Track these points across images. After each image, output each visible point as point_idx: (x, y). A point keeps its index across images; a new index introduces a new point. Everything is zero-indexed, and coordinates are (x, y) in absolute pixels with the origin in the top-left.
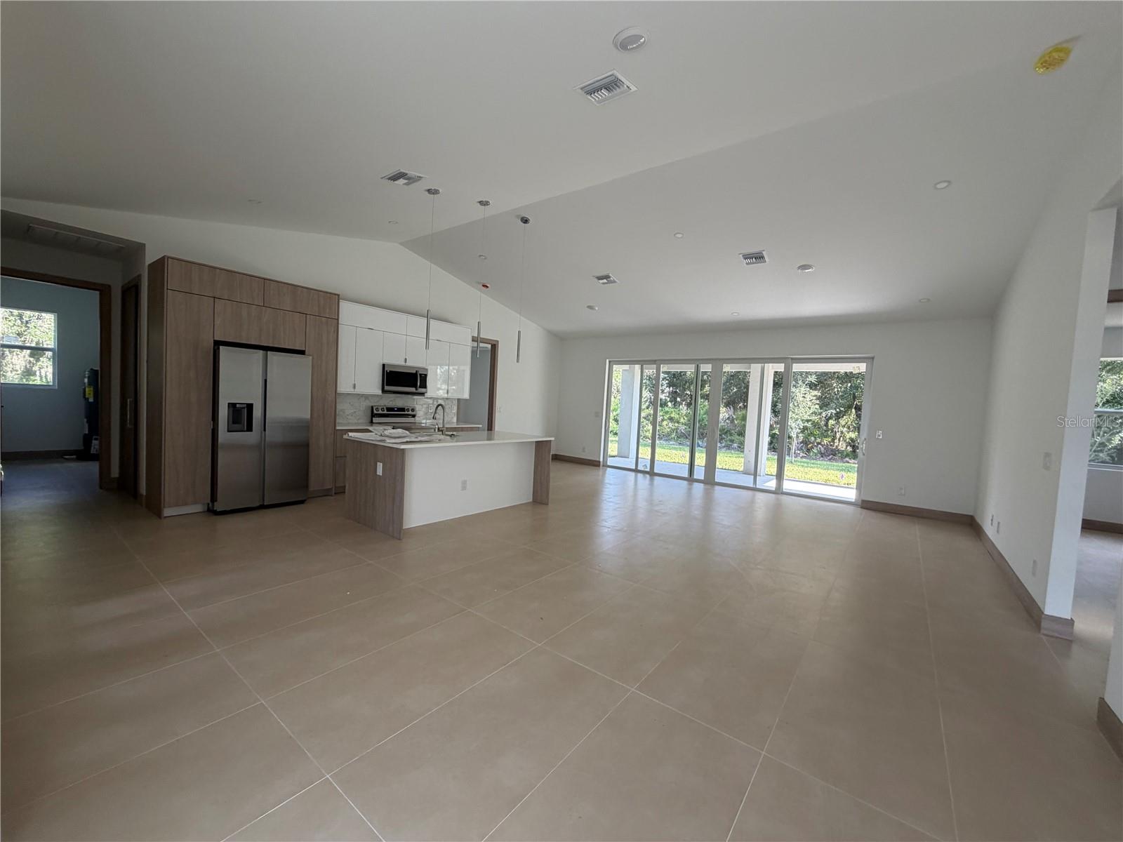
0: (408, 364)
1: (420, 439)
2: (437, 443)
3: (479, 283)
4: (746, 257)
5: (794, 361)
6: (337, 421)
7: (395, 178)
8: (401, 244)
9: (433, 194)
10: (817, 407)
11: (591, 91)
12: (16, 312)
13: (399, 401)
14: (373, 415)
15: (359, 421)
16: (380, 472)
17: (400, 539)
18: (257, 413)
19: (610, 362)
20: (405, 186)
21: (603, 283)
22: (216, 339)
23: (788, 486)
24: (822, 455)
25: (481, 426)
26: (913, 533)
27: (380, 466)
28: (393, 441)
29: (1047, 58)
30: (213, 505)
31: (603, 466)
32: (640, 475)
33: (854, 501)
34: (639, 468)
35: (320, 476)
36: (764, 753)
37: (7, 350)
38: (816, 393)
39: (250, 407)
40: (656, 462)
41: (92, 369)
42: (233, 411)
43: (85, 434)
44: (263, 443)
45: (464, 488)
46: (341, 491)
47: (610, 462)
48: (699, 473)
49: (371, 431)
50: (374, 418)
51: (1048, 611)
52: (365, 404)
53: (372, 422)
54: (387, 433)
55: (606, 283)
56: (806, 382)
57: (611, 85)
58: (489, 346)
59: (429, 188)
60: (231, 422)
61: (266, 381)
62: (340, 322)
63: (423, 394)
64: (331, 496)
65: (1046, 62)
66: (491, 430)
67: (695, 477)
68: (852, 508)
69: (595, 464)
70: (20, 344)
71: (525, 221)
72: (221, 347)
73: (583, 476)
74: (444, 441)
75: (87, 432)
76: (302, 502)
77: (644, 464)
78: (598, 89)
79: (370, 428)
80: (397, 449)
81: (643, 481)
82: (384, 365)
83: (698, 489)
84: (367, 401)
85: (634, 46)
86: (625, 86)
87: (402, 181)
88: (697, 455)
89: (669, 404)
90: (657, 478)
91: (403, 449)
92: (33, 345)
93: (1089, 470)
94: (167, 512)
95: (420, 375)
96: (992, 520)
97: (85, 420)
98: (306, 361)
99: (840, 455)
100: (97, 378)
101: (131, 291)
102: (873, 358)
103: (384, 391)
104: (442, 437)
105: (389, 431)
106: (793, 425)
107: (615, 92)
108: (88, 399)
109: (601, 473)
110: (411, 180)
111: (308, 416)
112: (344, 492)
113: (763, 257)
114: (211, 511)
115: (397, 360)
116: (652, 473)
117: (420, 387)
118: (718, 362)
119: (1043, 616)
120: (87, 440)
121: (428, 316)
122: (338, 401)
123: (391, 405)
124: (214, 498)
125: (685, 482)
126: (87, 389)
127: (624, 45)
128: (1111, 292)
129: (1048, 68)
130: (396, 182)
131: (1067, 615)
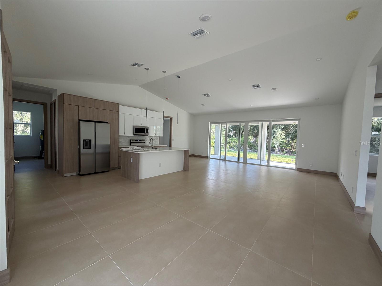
0: (142, 125)
1: (145, 150)
2: (150, 151)
3: (166, 98)
4: (254, 86)
5: (273, 121)
6: (119, 145)
7: (134, 65)
8: (139, 86)
9: (147, 69)
10: (284, 136)
11: (194, 34)
12: (20, 112)
13: (139, 138)
14: (131, 143)
15: (127, 145)
16: (132, 161)
17: (138, 183)
18: (93, 143)
19: (210, 123)
20: (138, 67)
21: (206, 97)
22: (79, 119)
23: (271, 164)
24: (287, 153)
25: (167, 145)
26: (315, 179)
27: (132, 159)
28: (136, 151)
29: (350, 15)
30: (79, 172)
31: (209, 158)
32: (221, 161)
33: (294, 168)
34: (221, 159)
35: (113, 163)
36: (250, 250)
37: (17, 124)
38: (284, 132)
39: (90, 141)
40: (226, 157)
41: (42, 130)
42: (85, 142)
43: (41, 151)
44: (95, 153)
45: (160, 166)
46: (120, 168)
47: (211, 157)
48: (241, 160)
49: (129, 148)
50: (131, 144)
51: (357, 205)
53: (131, 145)
54: (134, 148)
55: (207, 97)
56: (280, 128)
57: (201, 32)
58: (170, 119)
59: (145, 68)
60: (84, 146)
61: (95, 132)
62: (119, 112)
63: (147, 135)
64: (118, 169)
65: (350, 16)
66: (171, 147)
67: (240, 161)
68: (294, 171)
69: (206, 157)
70: (21, 122)
71: (179, 77)
72: (81, 122)
73: (201, 161)
74: (153, 150)
75: (41, 150)
76: (108, 171)
77: (223, 157)
78: (197, 34)
79: (129, 147)
80: (137, 153)
81: (222, 163)
82: (134, 126)
83: (241, 165)
84: (129, 138)
85: (207, 19)
86: (205, 32)
87: (136, 66)
88: (240, 154)
89: (234, 137)
90: (227, 162)
91: (139, 153)
92: (25, 123)
93: (369, 156)
94: (65, 175)
95: (146, 129)
96: (341, 174)
97: (41, 146)
98: (108, 125)
99: (293, 153)
100: (44, 133)
101: (53, 105)
102: (300, 119)
103: (134, 135)
104: (152, 149)
105: (135, 148)
106: (276, 143)
107: (202, 34)
108: (41, 139)
109: (208, 160)
110: (139, 65)
111: (109, 144)
112: (121, 168)
113: (259, 86)
114: (79, 175)
115: (138, 124)
116: (225, 160)
117: (146, 133)
118: (247, 122)
119: (355, 206)
120: (41, 153)
121: (147, 109)
122: (119, 138)
123: (137, 139)
124: (79, 170)
125: (237, 163)
126: (41, 136)
127: (203, 20)
128: (376, 95)
129: (350, 19)
130: (134, 66)
131: (363, 205)
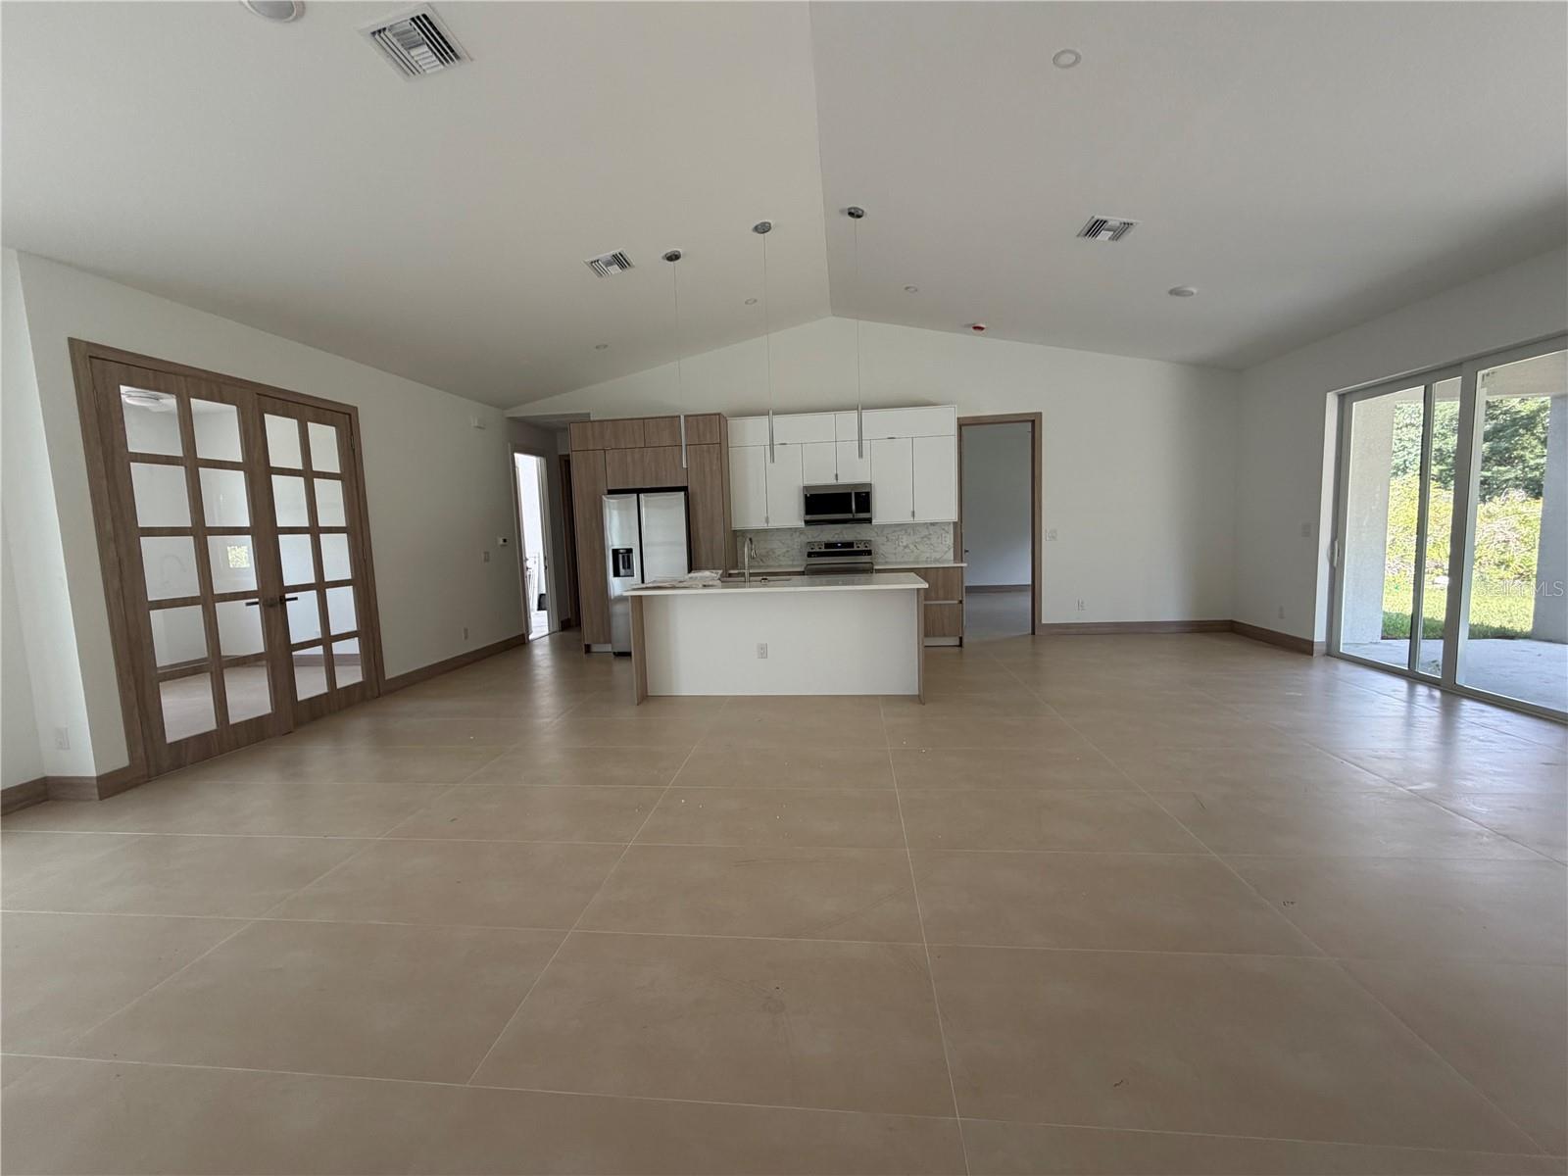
0: (843, 480)
3: (968, 326)
13: (838, 534)
14: (808, 555)
17: (633, 705)
18: (636, 557)
19: (1342, 397)
21: (1112, 239)
22: (609, 489)
34: (1418, 670)
39: (630, 552)
50: (808, 558)
52: (799, 540)
55: (1114, 236)
58: (1029, 425)
61: (641, 525)
63: (868, 520)
69: (1301, 647)
71: (857, 214)
77: (1435, 662)
82: (807, 487)
84: (802, 536)
95: (857, 494)
103: (807, 522)
115: (824, 478)
116: (1446, 687)
117: (858, 512)
121: (859, 407)
123: (828, 539)
